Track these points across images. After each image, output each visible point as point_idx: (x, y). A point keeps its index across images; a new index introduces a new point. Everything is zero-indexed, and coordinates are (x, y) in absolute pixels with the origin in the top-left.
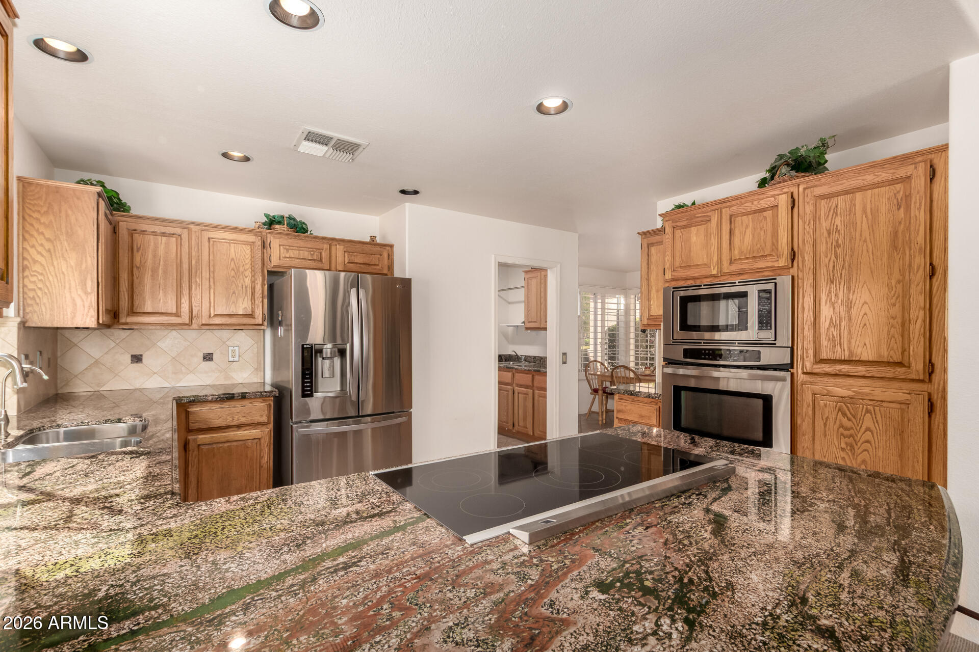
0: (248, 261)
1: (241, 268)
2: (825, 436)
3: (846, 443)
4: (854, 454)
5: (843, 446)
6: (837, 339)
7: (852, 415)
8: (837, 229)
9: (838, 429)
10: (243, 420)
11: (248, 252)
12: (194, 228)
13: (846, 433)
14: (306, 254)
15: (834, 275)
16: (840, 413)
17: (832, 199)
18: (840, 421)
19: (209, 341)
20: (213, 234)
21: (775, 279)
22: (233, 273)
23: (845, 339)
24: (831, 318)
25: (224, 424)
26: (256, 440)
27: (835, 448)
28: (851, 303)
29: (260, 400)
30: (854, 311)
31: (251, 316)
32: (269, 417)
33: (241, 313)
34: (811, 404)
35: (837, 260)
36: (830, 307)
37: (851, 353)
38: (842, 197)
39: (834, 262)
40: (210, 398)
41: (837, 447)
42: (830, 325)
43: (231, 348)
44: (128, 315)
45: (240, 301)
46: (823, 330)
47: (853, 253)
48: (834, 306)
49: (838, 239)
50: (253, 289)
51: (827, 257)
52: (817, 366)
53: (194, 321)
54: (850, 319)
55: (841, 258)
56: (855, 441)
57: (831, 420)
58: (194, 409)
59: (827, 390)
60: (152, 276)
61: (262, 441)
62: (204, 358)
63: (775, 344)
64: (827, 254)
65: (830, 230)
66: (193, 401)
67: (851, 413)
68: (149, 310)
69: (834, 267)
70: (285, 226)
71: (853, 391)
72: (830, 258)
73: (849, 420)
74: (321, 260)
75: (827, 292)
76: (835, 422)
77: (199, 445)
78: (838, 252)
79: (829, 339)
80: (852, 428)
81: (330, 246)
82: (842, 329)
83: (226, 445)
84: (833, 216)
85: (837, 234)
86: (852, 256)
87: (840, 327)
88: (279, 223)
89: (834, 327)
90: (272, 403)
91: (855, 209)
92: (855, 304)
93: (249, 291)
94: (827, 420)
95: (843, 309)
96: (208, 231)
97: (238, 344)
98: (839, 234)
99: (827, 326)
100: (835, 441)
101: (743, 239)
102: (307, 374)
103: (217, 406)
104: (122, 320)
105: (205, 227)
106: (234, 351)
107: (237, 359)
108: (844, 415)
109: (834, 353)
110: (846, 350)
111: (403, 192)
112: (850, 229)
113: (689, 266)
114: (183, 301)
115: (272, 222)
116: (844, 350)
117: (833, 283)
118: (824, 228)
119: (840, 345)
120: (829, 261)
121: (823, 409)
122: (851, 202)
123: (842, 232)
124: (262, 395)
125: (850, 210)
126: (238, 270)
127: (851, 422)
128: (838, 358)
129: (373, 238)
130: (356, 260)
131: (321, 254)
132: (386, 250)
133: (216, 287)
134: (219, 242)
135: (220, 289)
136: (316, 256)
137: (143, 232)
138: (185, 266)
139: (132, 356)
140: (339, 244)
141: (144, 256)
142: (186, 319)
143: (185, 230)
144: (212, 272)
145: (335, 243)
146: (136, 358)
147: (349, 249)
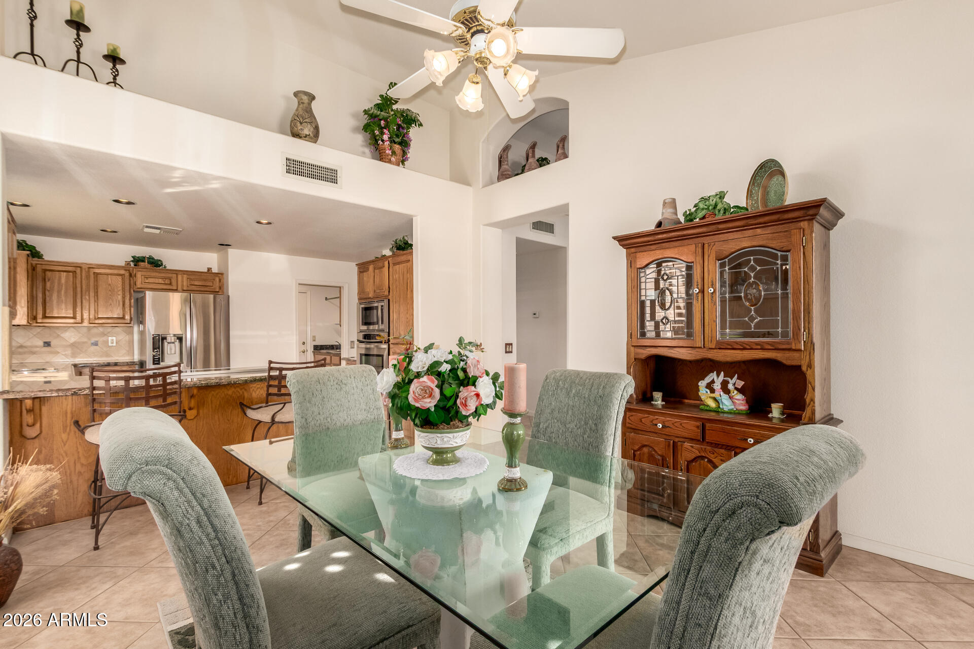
0: (120, 286)
1: (116, 290)
8: (397, 279)
11: (120, 280)
12: (84, 267)
14: (159, 280)
20: (98, 271)
22: (110, 292)
28: (400, 312)
31: (123, 319)
33: (115, 317)
37: (400, 334)
38: (398, 265)
43: (110, 338)
44: (43, 318)
45: (115, 310)
47: (400, 290)
50: (123, 302)
54: (399, 319)
55: (397, 292)
59: (395, 351)
60: (57, 295)
62: (92, 344)
63: (384, 331)
68: (56, 315)
70: (146, 263)
79: (396, 328)
81: (176, 275)
84: (396, 273)
88: (142, 261)
89: (396, 323)
93: (121, 303)
101: (377, 280)
104: (39, 321)
105: (92, 266)
106: (112, 340)
107: (114, 344)
109: (396, 334)
111: (221, 245)
114: (77, 309)
115: (137, 261)
126: (113, 291)
129: (209, 269)
130: (196, 283)
131: (170, 280)
132: (218, 276)
133: (99, 301)
134: (100, 274)
135: (101, 302)
136: (167, 281)
137: (51, 270)
138: (79, 289)
139: (44, 343)
140: (184, 274)
141: (53, 284)
142: (79, 320)
143: (79, 268)
144: (96, 292)
145: (180, 273)
146: (47, 344)
147: (191, 277)
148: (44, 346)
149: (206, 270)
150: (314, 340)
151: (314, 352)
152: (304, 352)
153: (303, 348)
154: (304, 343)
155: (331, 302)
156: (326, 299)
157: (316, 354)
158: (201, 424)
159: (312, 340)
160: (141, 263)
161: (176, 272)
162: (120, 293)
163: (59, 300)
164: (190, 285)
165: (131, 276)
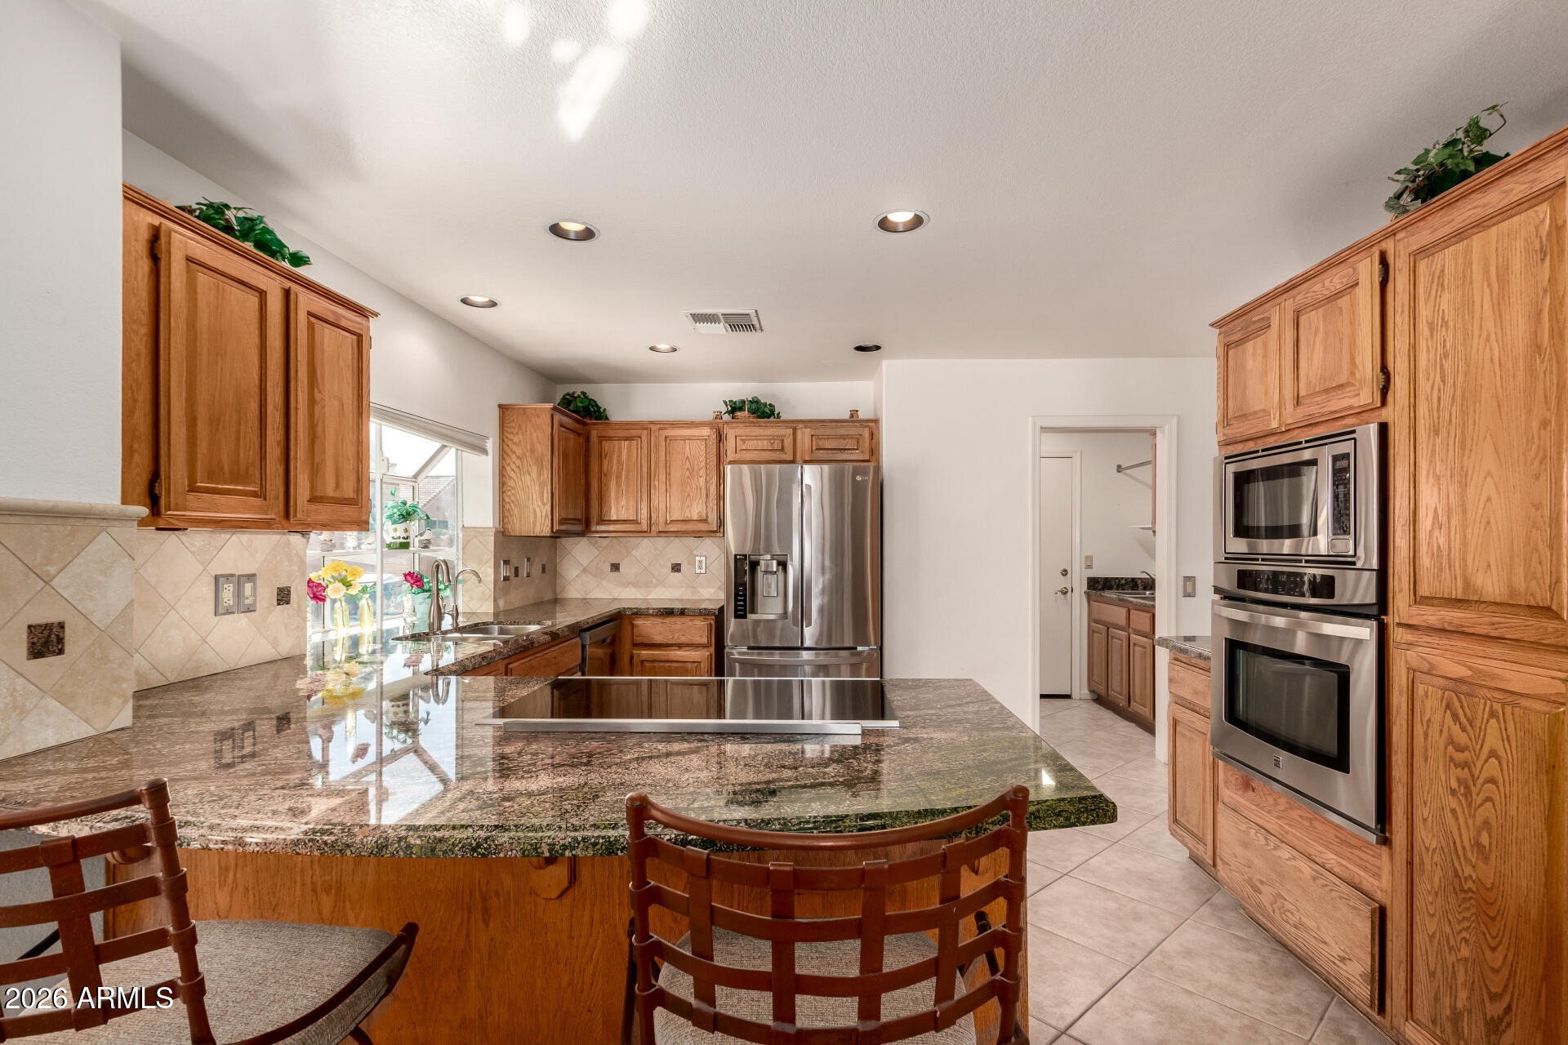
0: (703, 458)
1: (696, 467)
2: (1426, 759)
3: (1458, 780)
4: (1470, 805)
5: (1454, 784)
6: (1445, 553)
7: (1468, 720)
8: (1443, 319)
9: (1446, 748)
10: (683, 639)
11: (703, 447)
12: (654, 428)
13: (1459, 756)
14: (765, 444)
15: (1439, 418)
16: (1448, 712)
17: (1436, 255)
18: (1449, 729)
19: (675, 550)
20: (670, 432)
21: (1354, 432)
22: (688, 473)
23: (1457, 555)
24: (1436, 508)
25: (665, 641)
26: (695, 665)
27: (1440, 788)
28: (1466, 476)
29: (701, 618)
30: (1471, 492)
31: (705, 521)
32: (709, 638)
33: (695, 518)
34: (1405, 689)
35: (1444, 384)
36: (1433, 486)
37: (1467, 584)
38: (1451, 249)
39: (1439, 390)
40: (651, 612)
41: (1445, 786)
42: (1433, 523)
44: (598, 524)
45: (695, 505)
46: (1423, 536)
47: (1468, 366)
48: (1439, 485)
49: (1445, 341)
50: (707, 490)
51: (1428, 379)
52: (1415, 610)
53: (653, 528)
54: (1464, 511)
55: (1450, 382)
56: (1472, 776)
57: (1436, 726)
58: (639, 622)
59: (1429, 663)
60: (617, 482)
61: (702, 665)
62: (673, 569)
63: (1354, 563)
64: (1428, 373)
65: (1432, 323)
66: (636, 614)
67: (1465, 715)
68: (615, 518)
69: (1439, 399)
70: (747, 412)
71: (1470, 668)
72: (1434, 380)
73: (1464, 730)
74: (782, 449)
75: (1429, 454)
76: (1441, 731)
77: (642, 661)
78: (1446, 366)
79: (1433, 554)
80: (1467, 748)
81: (795, 430)
82: (1453, 533)
83: (667, 664)
84: (1437, 291)
85: (1444, 329)
86: (1466, 374)
87: (1449, 528)
88: (741, 409)
89: (1441, 528)
90: (713, 623)
91: (1471, 272)
92: (1472, 478)
93: (704, 492)
94: (1428, 726)
95: (1453, 489)
96: (665, 429)
97: (705, 553)
98: (1447, 330)
99: (1429, 527)
100: (1441, 773)
101: (1312, 355)
102: (741, 591)
103: (658, 620)
104: (593, 529)
106: (700, 562)
107: (703, 571)
108: (1455, 717)
109: (1440, 582)
110: (1458, 578)
111: (860, 349)
112: (1463, 316)
113: (1244, 415)
114: (643, 506)
115: (735, 408)
116: (1456, 578)
117: (1437, 434)
118: (1424, 319)
119: (1450, 567)
120: (1432, 389)
121: (1423, 701)
122: (1465, 258)
123: (1451, 324)
124: (703, 613)
125: (1464, 276)
126: (693, 470)
127: (1465, 735)
128: (1446, 596)
129: (854, 413)
130: (828, 445)
131: (782, 441)
132: (867, 426)
133: (672, 489)
134: (674, 438)
135: (675, 491)
136: (777, 445)
137: (610, 439)
138: (645, 470)
139: (612, 565)
140: (806, 427)
141: (610, 461)
142: (645, 527)
143: (645, 431)
144: (668, 474)
145: (800, 426)
146: (615, 567)
147: (818, 432)
148: (612, 570)
149: (847, 416)
150: (1089, 567)
151: (1088, 595)
152: (1065, 593)
153: (1063, 582)
154: (1065, 573)
155: (1126, 474)
156: (1119, 469)
157: (1093, 597)
158: (586, 919)
159: (1084, 566)
160: (738, 414)
161: (795, 425)
162: (702, 472)
163: (617, 491)
164: (817, 449)
165: (720, 438)
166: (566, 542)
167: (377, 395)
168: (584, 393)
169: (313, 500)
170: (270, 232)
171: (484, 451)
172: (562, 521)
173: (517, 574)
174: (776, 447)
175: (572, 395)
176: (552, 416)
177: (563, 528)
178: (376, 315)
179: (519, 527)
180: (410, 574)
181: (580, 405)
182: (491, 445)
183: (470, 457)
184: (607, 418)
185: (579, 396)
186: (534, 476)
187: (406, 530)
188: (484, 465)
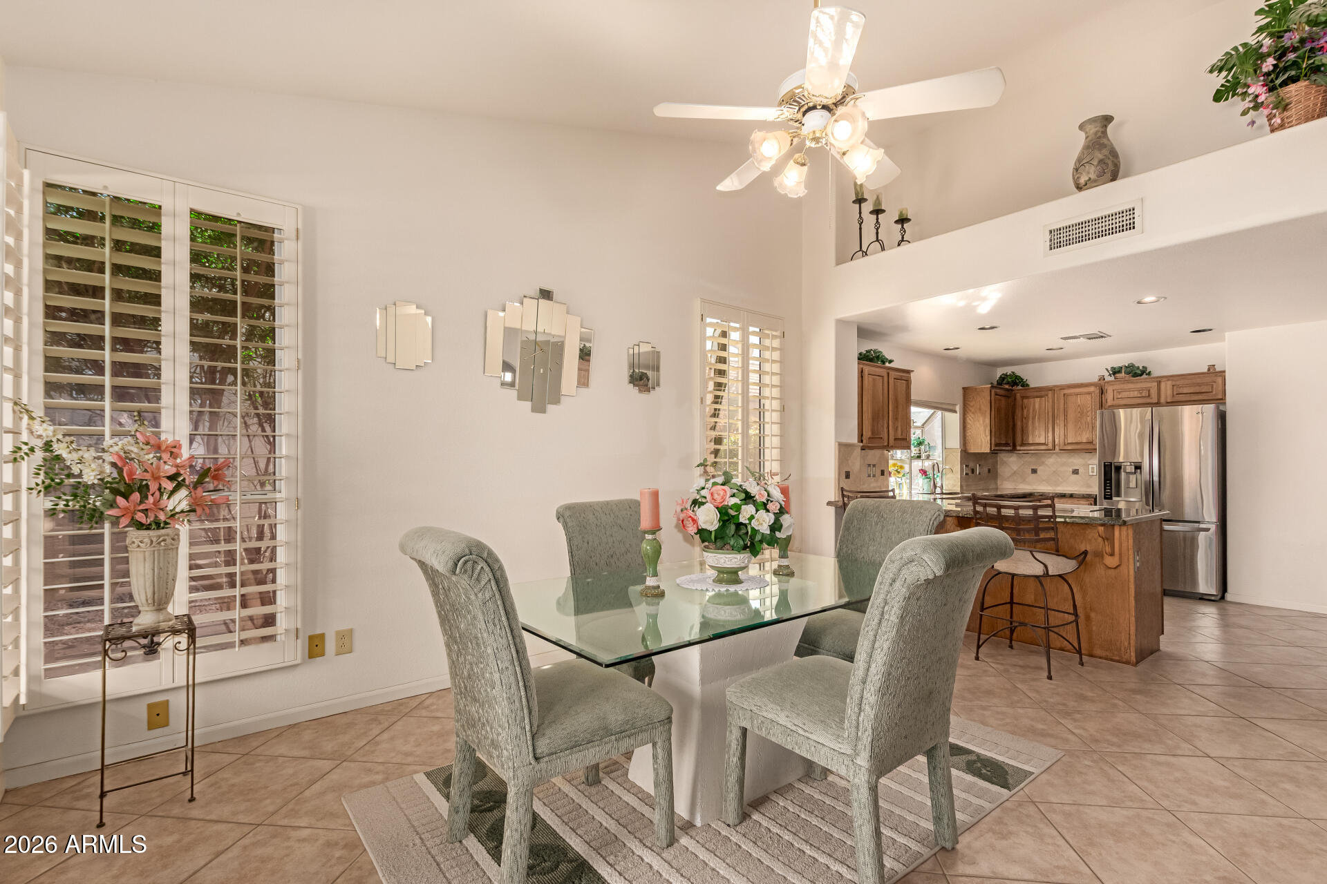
0: (1090, 405)
1: (1085, 411)
11: (1090, 399)
12: (1055, 389)
14: (1136, 394)
19: (1076, 461)
20: (1066, 391)
22: (1079, 415)
43: (1090, 466)
44: (1021, 446)
45: (1084, 433)
53: (1057, 448)
60: (1033, 422)
62: (1073, 472)
68: (1031, 442)
70: (1124, 374)
74: (1149, 397)
81: (1159, 383)
88: (1119, 372)
90: (1092, 503)
93: (1090, 425)
96: (1064, 389)
102: (1109, 484)
104: (1018, 448)
105: (1062, 388)
106: (1092, 468)
107: (1095, 474)
111: (1195, 332)
114: (1049, 435)
115: (1115, 372)
124: (1086, 497)
126: (1083, 413)
129: (1211, 367)
130: (1185, 390)
131: (1149, 391)
132: (1220, 376)
133: (1069, 425)
134: (1071, 395)
135: (1070, 426)
137: (1027, 397)
138: (1050, 414)
139: (1032, 469)
140: (1168, 380)
141: (1028, 411)
142: (1050, 446)
143: (1050, 392)
144: (1066, 416)
145: (1164, 379)
146: (1034, 471)
147: (1178, 383)
148: (1032, 473)
149: (1206, 370)
160: (1117, 375)
161: (1159, 380)
162: (1089, 413)
163: (1033, 427)
164: (1177, 394)
165: (1102, 392)
166: (1003, 457)
167: (913, 397)
168: (1013, 373)
169: (896, 439)
170: (884, 356)
171: (955, 412)
172: (997, 445)
173: (973, 473)
174: (1144, 394)
175: (1006, 375)
176: (991, 391)
177: (996, 448)
178: (913, 371)
179: (973, 449)
180: (922, 470)
181: (1010, 380)
182: (958, 408)
183: (948, 414)
184: (1028, 385)
185: (1010, 375)
186: (981, 422)
187: (920, 450)
188: (954, 419)
